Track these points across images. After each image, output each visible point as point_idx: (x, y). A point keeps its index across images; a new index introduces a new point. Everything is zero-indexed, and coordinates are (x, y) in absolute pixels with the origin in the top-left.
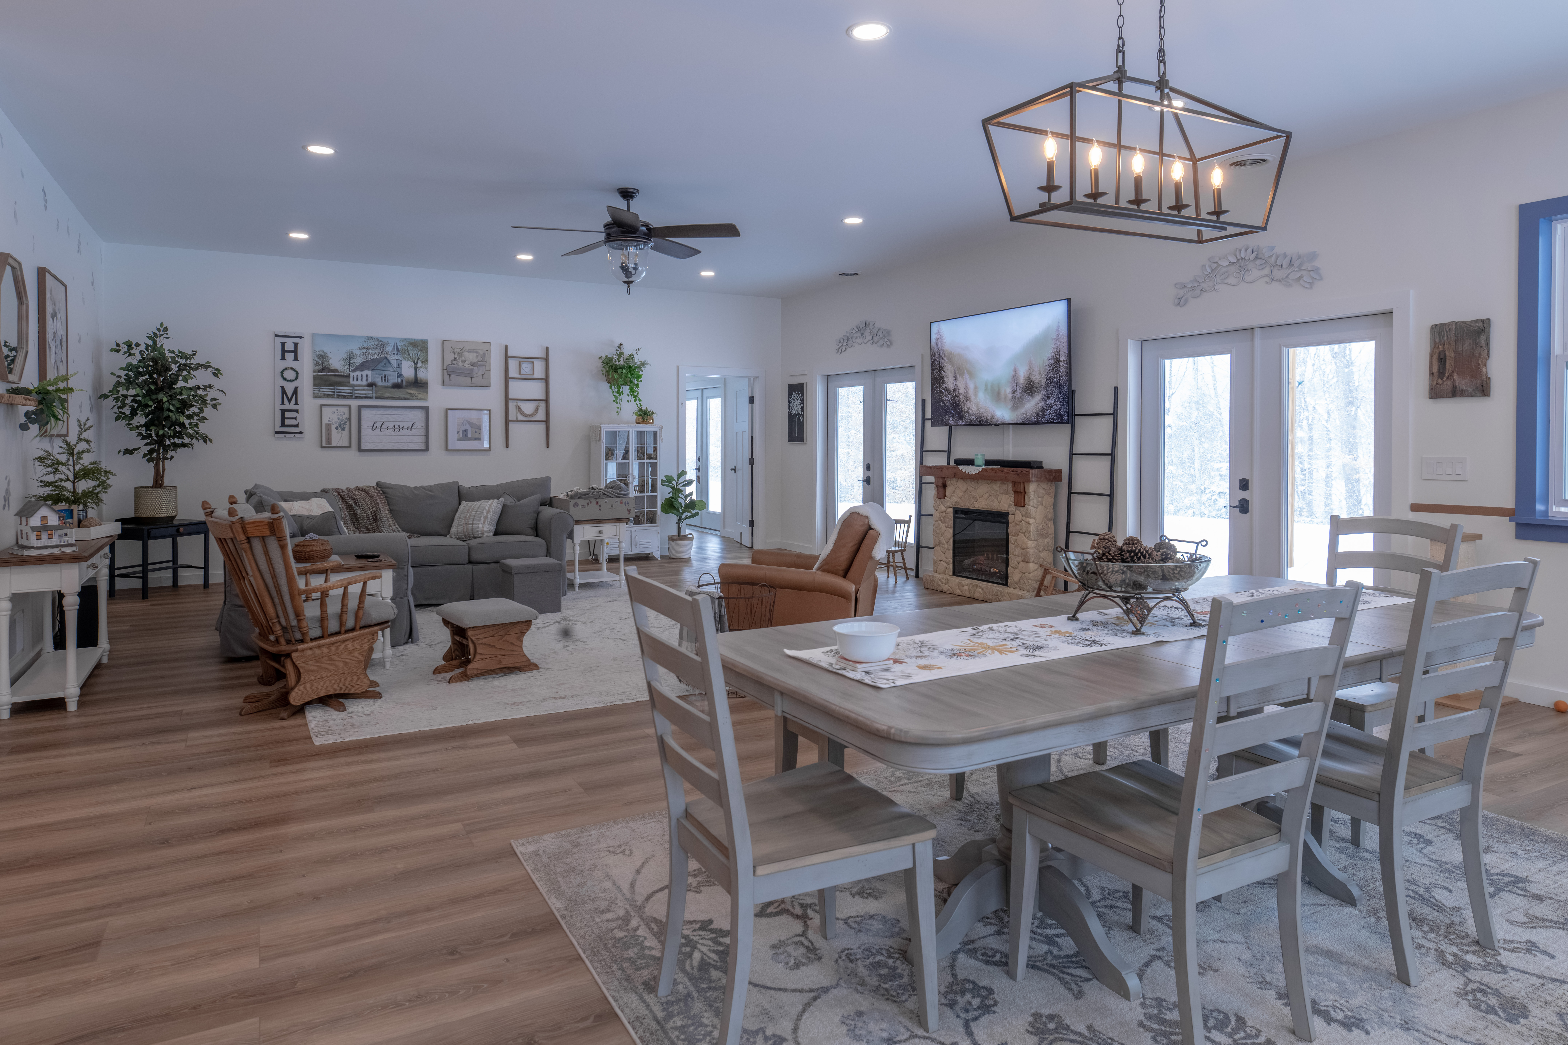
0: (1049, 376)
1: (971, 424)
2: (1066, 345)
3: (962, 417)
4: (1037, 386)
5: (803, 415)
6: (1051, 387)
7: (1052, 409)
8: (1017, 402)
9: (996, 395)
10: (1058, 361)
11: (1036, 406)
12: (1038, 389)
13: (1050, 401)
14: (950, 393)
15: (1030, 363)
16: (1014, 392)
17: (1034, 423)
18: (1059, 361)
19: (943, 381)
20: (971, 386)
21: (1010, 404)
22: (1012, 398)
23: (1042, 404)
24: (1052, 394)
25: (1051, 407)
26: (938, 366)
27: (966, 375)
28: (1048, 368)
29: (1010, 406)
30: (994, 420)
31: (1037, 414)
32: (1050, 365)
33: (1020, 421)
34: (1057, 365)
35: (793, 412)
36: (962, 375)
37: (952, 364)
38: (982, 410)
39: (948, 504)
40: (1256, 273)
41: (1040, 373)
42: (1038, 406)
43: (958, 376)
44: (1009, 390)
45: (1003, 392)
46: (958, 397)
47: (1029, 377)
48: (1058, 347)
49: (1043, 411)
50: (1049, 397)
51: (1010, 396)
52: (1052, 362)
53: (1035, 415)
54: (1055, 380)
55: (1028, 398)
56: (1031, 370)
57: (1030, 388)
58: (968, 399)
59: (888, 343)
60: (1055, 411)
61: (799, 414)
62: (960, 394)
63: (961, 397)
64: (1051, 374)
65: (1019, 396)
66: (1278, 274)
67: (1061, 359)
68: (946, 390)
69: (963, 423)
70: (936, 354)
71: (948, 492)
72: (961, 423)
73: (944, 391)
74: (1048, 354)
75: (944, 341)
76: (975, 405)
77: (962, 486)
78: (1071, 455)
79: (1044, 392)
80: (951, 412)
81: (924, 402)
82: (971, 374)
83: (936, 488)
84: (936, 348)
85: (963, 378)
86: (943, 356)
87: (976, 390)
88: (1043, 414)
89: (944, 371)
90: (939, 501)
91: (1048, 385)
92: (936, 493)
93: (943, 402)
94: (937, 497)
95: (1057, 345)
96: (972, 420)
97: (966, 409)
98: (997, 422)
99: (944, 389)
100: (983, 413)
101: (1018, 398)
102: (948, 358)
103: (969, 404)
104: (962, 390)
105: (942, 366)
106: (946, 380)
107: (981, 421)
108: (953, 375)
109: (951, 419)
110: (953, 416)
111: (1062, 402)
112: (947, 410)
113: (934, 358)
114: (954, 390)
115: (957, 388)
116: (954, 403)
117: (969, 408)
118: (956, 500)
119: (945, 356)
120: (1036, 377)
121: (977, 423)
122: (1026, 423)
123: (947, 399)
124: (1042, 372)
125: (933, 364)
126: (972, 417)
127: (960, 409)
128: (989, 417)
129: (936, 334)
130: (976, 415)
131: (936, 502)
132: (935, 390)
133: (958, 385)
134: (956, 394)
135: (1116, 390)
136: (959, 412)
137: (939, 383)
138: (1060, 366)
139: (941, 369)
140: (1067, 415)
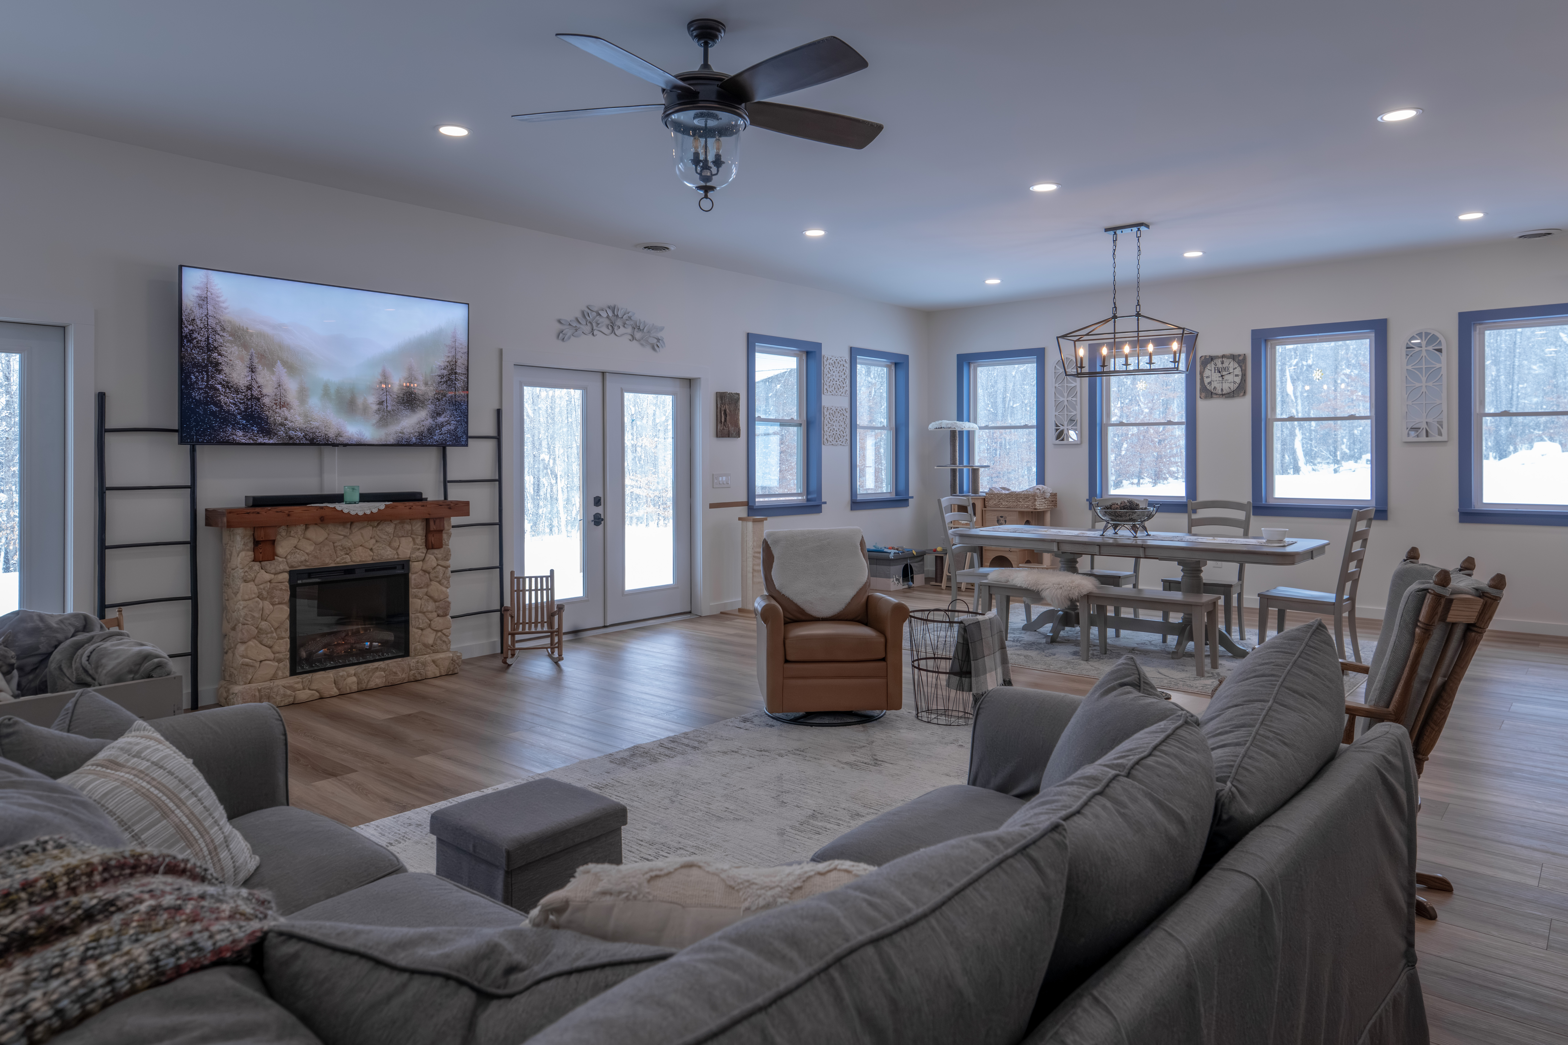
0: (440, 388)
1: (290, 442)
2: (465, 357)
3: (268, 432)
4: (421, 398)
6: (442, 403)
7: (444, 429)
8: (385, 415)
9: (347, 403)
10: (453, 372)
11: (419, 423)
12: (423, 403)
13: (441, 419)
14: (237, 391)
15: (410, 369)
16: (381, 403)
17: (415, 445)
18: (456, 373)
19: (220, 372)
20: (292, 386)
21: (374, 419)
22: (379, 410)
23: (429, 422)
24: (444, 411)
25: (443, 426)
26: (203, 344)
27: (279, 368)
28: (439, 379)
29: (374, 421)
30: (341, 439)
31: (421, 434)
32: (442, 376)
33: (391, 440)
34: (453, 377)
36: (271, 366)
37: (245, 346)
38: (315, 424)
39: (280, 567)
40: (622, 330)
41: (426, 384)
42: (424, 423)
43: (260, 368)
44: (372, 400)
45: (360, 401)
46: (258, 399)
47: (407, 386)
48: (454, 357)
49: (431, 431)
50: (439, 414)
51: (375, 407)
52: (445, 372)
53: (417, 434)
54: (447, 395)
55: (407, 413)
56: (411, 376)
57: (409, 400)
58: (283, 404)
60: (449, 432)
62: (263, 396)
63: (266, 400)
64: (444, 387)
65: (389, 408)
66: (638, 335)
67: (458, 371)
68: (223, 386)
69: (271, 441)
70: (198, 322)
71: (283, 547)
72: (267, 441)
73: (219, 387)
74: (438, 362)
75: (222, 305)
76: (300, 415)
77: (317, 534)
78: (445, 482)
79: (432, 407)
80: (238, 423)
81: (101, 398)
82: (292, 369)
83: (251, 545)
84: (198, 313)
85: (273, 373)
86: (218, 329)
87: (303, 393)
88: (431, 434)
89: (220, 354)
90: (256, 566)
91: (439, 400)
92: (251, 553)
93: (218, 404)
94: (255, 560)
95: (453, 354)
96: (291, 438)
97: (279, 420)
98: (346, 442)
99: (220, 383)
100: (317, 428)
101: (389, 412)
102: (232, 335)
103: (285, 412)
104: (269, 390)
105: (216, 344)
106: (226, 369)
107: (313, 439)
108: (247, 363)
109: (240, 433)
110: (244, 429)
111: (458, 422)
112: (226, 419)
113: (191, 327)
114: (249, 388)
115: (255, 386)
116: (246, 409)
117: (286, 419)
118: (303, 558)
119: (223, 330)
120: (419, 387)
121: (304, 441)
122: (402, 444)
123: (226, 399)
124: (429, 383)
125: (184, 339)
126: (292, 433)
127: (262, 419)
128: (332, 434)
129: (197, 288)
130: (301, 430)
131: (251, 568)
132: (192, 384)
133: (261, 380)
134: (252, 395)
135: (499, 412)
136: (259, 425)
137: (207, 372)
138: (456, 379)
139: (210, 348)
140: (464, 437)
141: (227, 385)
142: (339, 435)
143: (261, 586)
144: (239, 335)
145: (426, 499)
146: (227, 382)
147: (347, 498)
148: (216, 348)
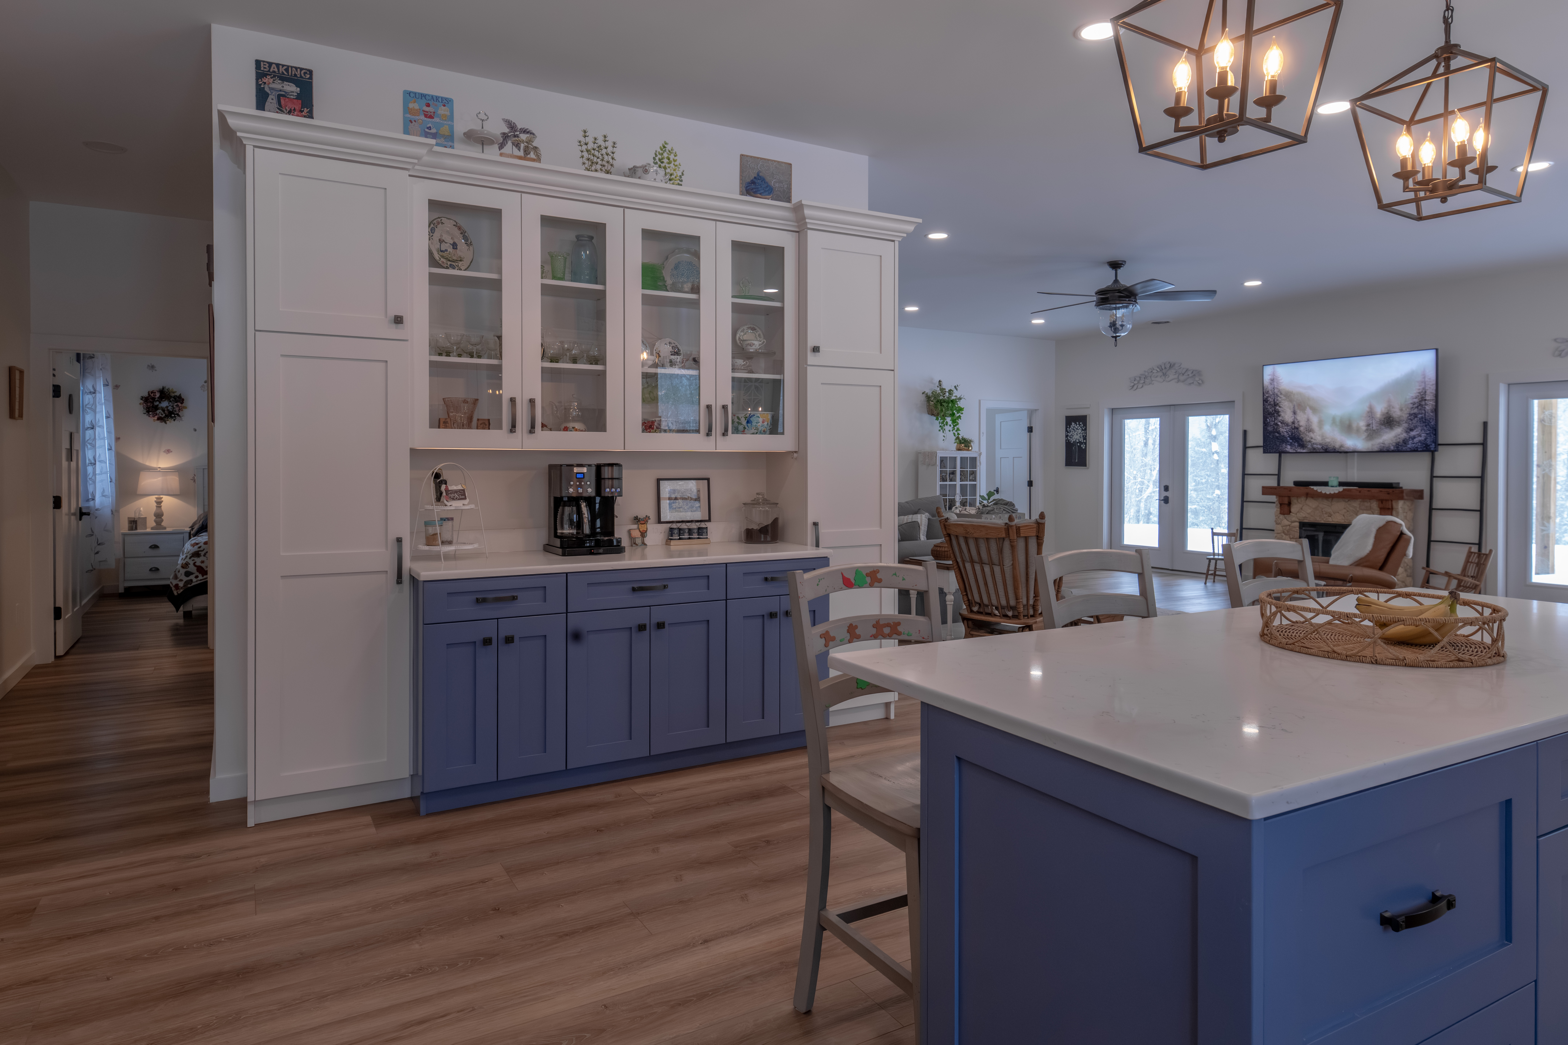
0: (1412, 412)
1: (1314, 452)
2: (1434, 387)
3: (1302, 446)
4: (1397, 420)
5: (1085, 443)
6: (1414, 421)
7: (1416, 440)
8: (1372, 434)
9: (1347, 427)
10: (1423, 399)
11: (1396, 436)
12: (1399, 423)
13: (1413, 433)
14: (1287, 425)
15: (1389, 401)
16: (1368, 425)
17: (1393, 451)
18: (1425, 400)
19: (1279, 416)
20: (1315, 420)
21: (1364, 435)
22: (1367, 430)
23: (1404, 435)
24: (1416, 427)
25: (1415, 438)
26: (1272, 403)
27: (1308, 411)
28: (1411, 406)
29: (1364, 437)
30: (1342, 449)
31: (1397, 444)
32: (1414, 404)
33: (1376, 449)
34: (1423, 403)
35: (1072, 440)
36: (1303, 410)
37: (1291, 401)
38: (1328, 440)
39: (1294, 519)
41: (1401, 410)
42: (1399, 436)
43: (1298, 411)
44: (1362, 424)
45: (1354, 425)
46: (1297, 428)
47: (1387, 413)
48: (1424, 389)
49: (1405, 442)
50: (1411, 430)
51: (1364, 428)
52: (1416, 400)
53: (1394, 444)
54: (1420, 416)
55: (1387, 430)
56: (1390, 406)
57: (1389, 421)
58: (1310, 430)
59: (1200, 382)
60: (1420, 441)
61: (1080, 442)
62: (1300, 426)
63: (1302, 429)
64: (1416, 411)
65: (1374, 428)
67: (1427, 398)
68: (1281, 423)
69: (1304, 451)
70: (1270, 392)
71: (1294, 508)
72: (1302, 451)
73: (1279, 423)
74: (1411, 394)
75: (1280, 381)
76: (1319, 436)
77: (1312, 503)
78: (1432, 477)
79: (1406, 425)
80: (1288, 442)
81: (1245, 432)
82: (1314, 410)
83: (1279, 505)
84: (1270, 387)
85: (1305, 413)
86: (1279, 394)
87: (1321, 423)
88: (1405, 443)
89: (1280, 407)
90: (1282, 517)
91: (1412, 420)
92: (1279, 510)
93: (1279, 432)
94: (1281, 513)
95: (1423, 386)
96: (1314, 449)
97: (1308, 439)
98: (1347, 450)
99: (1280, 422)
100: (1329, 443)
101: (1374, 430)
102: (1285, 396)
103: (1311, 435)
104: (1303, 423)
105: (1278, 402)
106: (1282, 414)
107: (1327, 449)
108: (1292, 410)
109: (1289, 447)
110: (1291, 445)
111: (1427, 434)
112: (1283, 440)
113: (1267, 395)
114: (1293, 423)
115: (1296, 421)
116: (1292, 434)
117: (1312, 438)
118: (1304, 516)
119: (1281, 394)
120: (1396, 413)
121: (1322, 451)
122: (1384, 451)
123: (1283, 430)
124: (1404, 409)
125: (1265, 401)
126: (1315, 446)
127: (1300, 439)
128: (1337, 446)
129: (1269, 375)
130: (1320, 444)
131: (1279, 517)
132: (1268, 423)
133: (1299, 418)
134: (1295, 426)
135: (1485, 424)
136: (1298, 442)
137: (1274, 416)
138: (1426, 404)
139: (1276, 404)
140: (1433, 445)
141: (1283, 422)
142: (1341, 446)
143: (1284, 528)
144: (1289, 395)
145: (1401, 488)
146: (1283, 421)
147: (1330, 484)
148: (1278, 404)
